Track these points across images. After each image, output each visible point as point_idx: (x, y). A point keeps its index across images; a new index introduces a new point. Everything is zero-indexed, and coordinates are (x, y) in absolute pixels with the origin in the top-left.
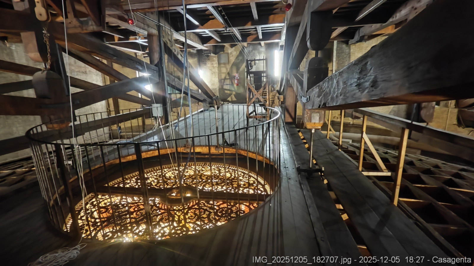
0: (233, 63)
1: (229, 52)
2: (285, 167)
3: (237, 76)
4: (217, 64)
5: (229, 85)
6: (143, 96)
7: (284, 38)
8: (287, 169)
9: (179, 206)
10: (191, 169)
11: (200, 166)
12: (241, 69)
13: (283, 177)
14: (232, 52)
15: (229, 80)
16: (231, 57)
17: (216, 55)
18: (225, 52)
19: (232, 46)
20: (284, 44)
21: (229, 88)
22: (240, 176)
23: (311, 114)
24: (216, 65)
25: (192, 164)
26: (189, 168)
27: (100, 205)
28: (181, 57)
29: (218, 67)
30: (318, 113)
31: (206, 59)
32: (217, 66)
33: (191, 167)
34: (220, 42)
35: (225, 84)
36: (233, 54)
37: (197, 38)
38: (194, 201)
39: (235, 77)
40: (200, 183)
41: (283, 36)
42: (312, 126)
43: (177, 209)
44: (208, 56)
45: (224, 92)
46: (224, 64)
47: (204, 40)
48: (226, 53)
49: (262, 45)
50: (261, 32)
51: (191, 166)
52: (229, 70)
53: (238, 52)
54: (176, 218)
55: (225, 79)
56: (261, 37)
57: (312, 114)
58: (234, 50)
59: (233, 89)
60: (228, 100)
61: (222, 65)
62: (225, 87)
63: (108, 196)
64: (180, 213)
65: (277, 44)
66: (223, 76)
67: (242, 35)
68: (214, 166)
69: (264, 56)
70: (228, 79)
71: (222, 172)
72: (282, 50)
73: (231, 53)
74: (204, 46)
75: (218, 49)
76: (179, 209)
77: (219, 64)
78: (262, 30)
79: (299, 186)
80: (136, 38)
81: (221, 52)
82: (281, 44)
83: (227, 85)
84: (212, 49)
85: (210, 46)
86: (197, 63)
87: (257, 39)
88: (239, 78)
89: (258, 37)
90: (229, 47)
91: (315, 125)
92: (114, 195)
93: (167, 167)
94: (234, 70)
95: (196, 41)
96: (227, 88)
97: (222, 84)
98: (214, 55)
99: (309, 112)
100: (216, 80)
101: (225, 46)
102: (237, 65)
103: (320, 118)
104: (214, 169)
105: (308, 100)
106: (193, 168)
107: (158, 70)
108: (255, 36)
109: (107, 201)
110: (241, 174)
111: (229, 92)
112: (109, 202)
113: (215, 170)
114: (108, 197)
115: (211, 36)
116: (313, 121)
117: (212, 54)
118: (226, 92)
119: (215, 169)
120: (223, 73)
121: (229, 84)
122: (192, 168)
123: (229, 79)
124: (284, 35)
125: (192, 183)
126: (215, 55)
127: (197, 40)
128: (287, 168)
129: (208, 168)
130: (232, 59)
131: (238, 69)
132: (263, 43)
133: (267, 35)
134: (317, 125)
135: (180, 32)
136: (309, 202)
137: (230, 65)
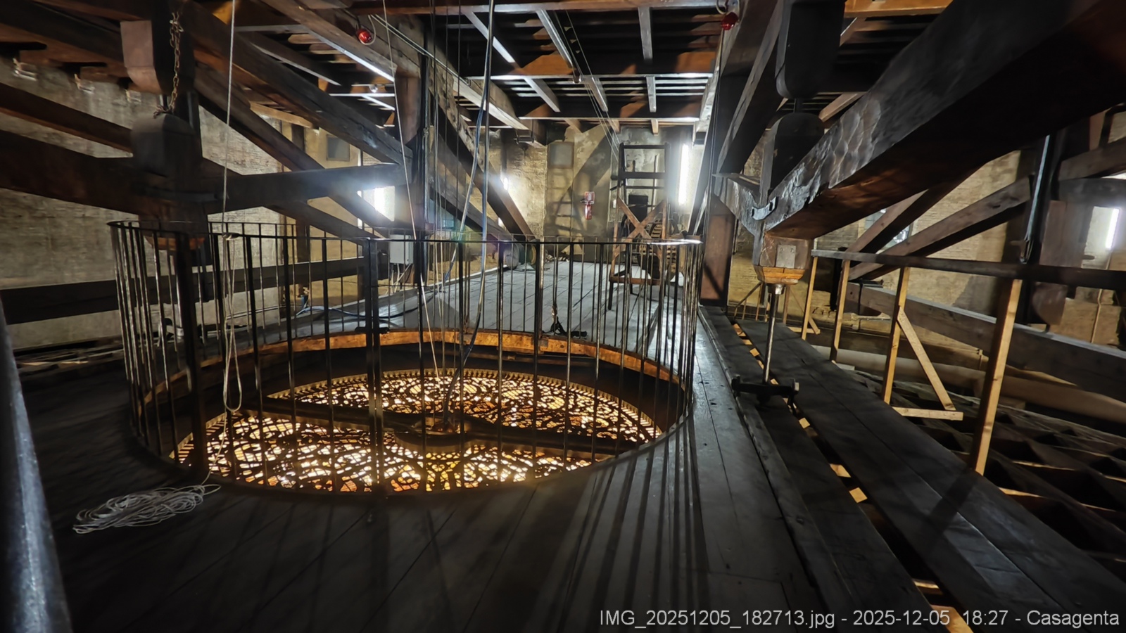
0: (583, 166)
1: (576, 140)
2: (702, 382)
3: (590, 199)
4: (546, 168)
5: (569, 218)
6: (366, 225)
7: (710, 113)
8: (705, 385)
9: (439, 454)
10: (471, 383)
11: (491, 378)
12: (601, 183)
13: (698, 400)
14: (583, 143)
15: (569, 206)
16: (579, 152)
17: (544, 144)
18: (566, 140)
19: (585, 126)
20: (706, 129)
21: (568, 225)
22: (589, 406)
23: (777, 247)
24: (542, 169)
25: (472, 374)
26: (467, 381)
27: (252, 436)
28: (466, 136)
29: (547, 175)
30: (794, 245)
31: (522, 154)
32: (546, 172)
33: (471, 379)
34: (558, 113)
35: (559, 214)
36: (584, 147)
37: (504, 100)
38: (476, 446)
39: (584, 199)
40: (492, 412)
41: (706, 106)
42: (778, 278)
43: (434, 458)
44: (526, 147)
45: (557, 232)
46: (563, 167)
47: (521, 105)
48: (568, 143)
49: (654, 131)
50: (655, 94)
51: (472, 376)
52: (571, 182)
53: (597, 144)
54: (432, 477)
55: (561, 202)
56: (653, 107)
57: (780, 247)
58: (588, 137)
59: (578, 228)
60: (565, 253)
61: (557, 171)
62: (560, 221)
63: (272, 420)
64: (441, 467)
65: (689, 128)
66: (557, 196)
67: (610, 101)
68: (526, 382)
69: (656, 157)
70: (567, 203)
71: (545, 394)
72: (702, 143)
73: (580, 144)
74: (519, 121)
75: (551, 132)
76: (438, 459)
77: (551, 166)
78: (658, 91)
79: (737, 418)
80: (368, 87)
81: (556, 141)
82: (698, 129)
83: (564, 216)
84: (536, 130)
85: (533, 120)
86: (500, 162)
87: (645, 112)
88: (593, 202)
89: (647, 106)
90: (577, 129)
91: (784, 275)
92: (286, 419)
93: (413, 374)
94: (585, 185)
95: (502, 105)
96: (563, 225)
97: (553, 214)
98: (540, 145)
99: (772, 242)
100: (540, 203)
101: (568, 126)
102: (590, 172)
103: (797, 258)
104: (525, 387)
105: (774, 207)
106: (475, 382)
107: (411, 157)
108: (638, 106)
109: (268, 430)
110: (590, 403)
111: (567, 233)
112: (272, 432)
113: (529, 389)
114: (272, 422)
115: (540, 98)
116: (780, 264)
117: (535, 142)
118: (561, 232)
119: (528, 387)
120: (557, 188)
121: (570, 216)
122: (473, 381)
123: (571, 203)
124: (708, 105)
125: (473, 411)
126: (543, 147)
127: (506, 105)
128: (707, 383)
129: (511, 384)
130: (582, 158)
131: (593, 182)
132: (656, 123)
133: (670, 105)
134: (789, 275)
135: (469, 78)
136: (764, 448)
137: (576, 172)
